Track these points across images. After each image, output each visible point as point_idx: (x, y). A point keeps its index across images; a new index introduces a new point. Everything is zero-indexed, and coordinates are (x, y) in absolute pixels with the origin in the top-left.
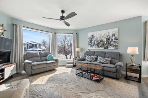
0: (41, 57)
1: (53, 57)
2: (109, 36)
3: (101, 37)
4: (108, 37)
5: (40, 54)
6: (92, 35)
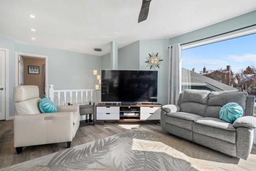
0: (208, 104)
5: (208, 98)
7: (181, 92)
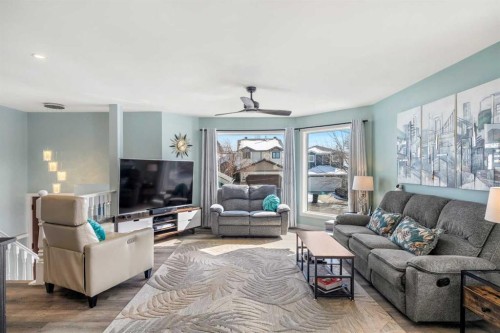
0: (251, 199)
1: (276, 203)
2: (467, 123)
3: (438, 127)
4: (465, 126)
5: (250, 192)
6: (408, 123)
7: (218, 188)
